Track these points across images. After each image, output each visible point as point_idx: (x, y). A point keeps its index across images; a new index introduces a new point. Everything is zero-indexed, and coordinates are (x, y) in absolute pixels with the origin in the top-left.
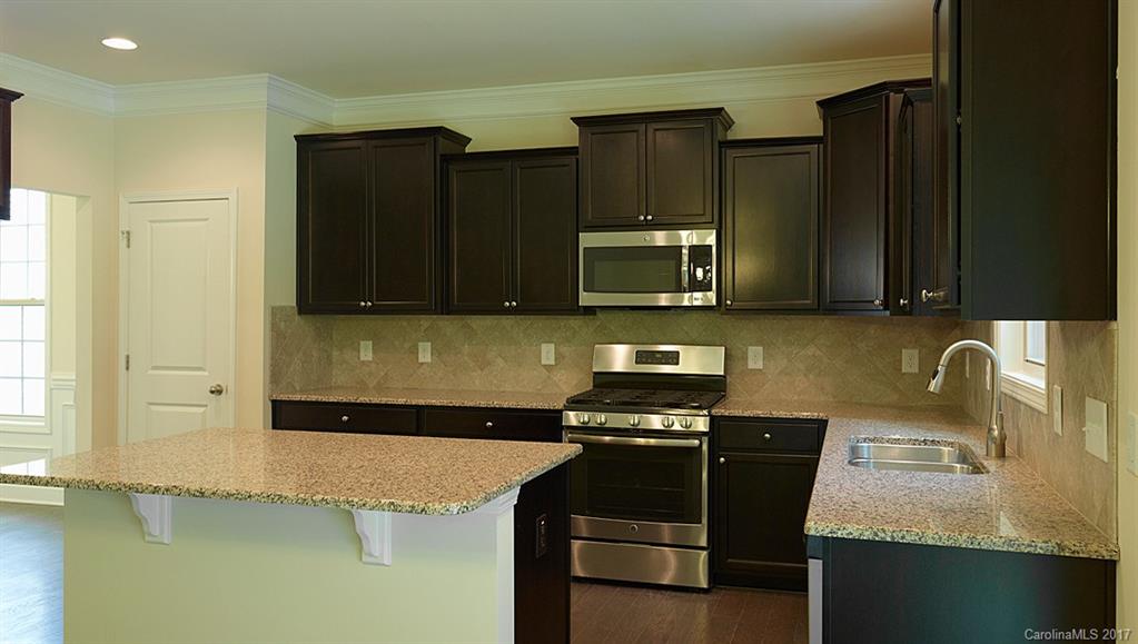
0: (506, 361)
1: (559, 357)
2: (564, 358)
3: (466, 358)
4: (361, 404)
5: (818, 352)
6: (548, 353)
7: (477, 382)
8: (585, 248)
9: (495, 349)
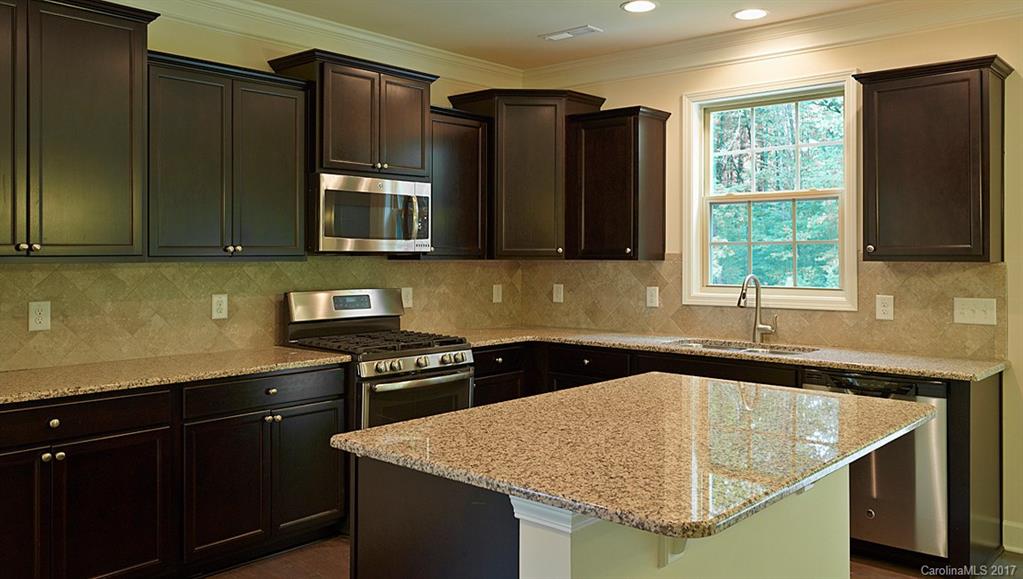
0: (166, 319)
1: (233, 309)
2: (237, 310)
3: (108, 320)
4: (86, 396)
5: (447, 291)
6: (220, 305)
7: (125, 350)
8: (326, 191)
9: (150, 303)
